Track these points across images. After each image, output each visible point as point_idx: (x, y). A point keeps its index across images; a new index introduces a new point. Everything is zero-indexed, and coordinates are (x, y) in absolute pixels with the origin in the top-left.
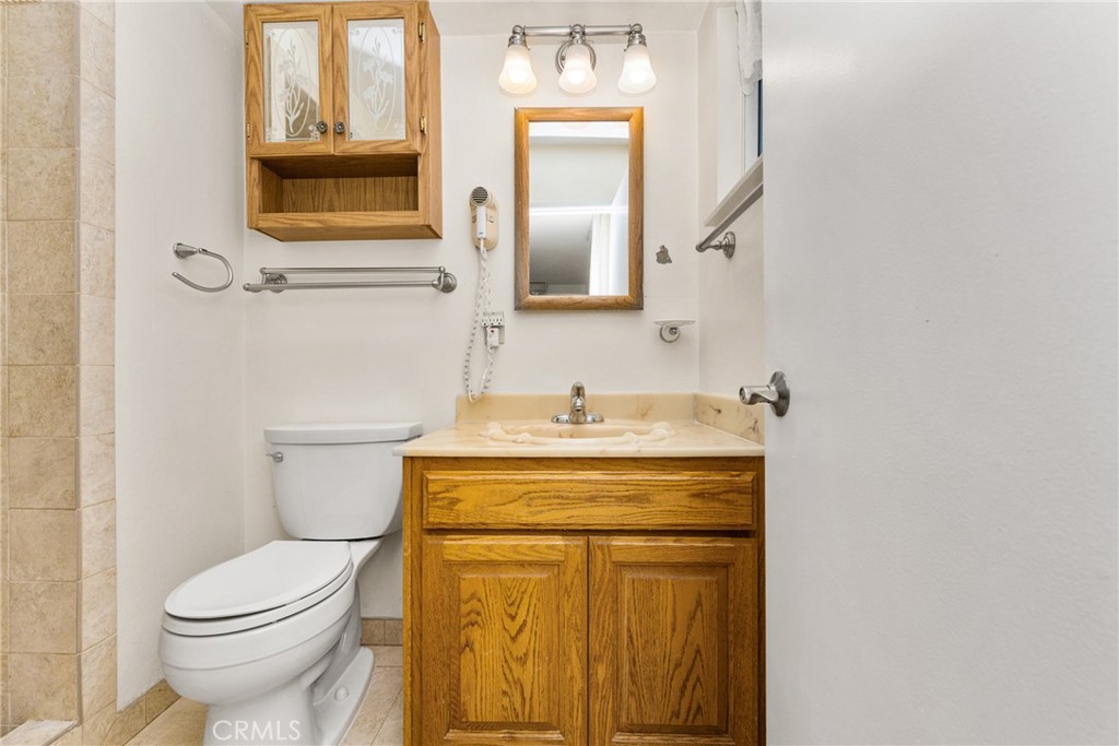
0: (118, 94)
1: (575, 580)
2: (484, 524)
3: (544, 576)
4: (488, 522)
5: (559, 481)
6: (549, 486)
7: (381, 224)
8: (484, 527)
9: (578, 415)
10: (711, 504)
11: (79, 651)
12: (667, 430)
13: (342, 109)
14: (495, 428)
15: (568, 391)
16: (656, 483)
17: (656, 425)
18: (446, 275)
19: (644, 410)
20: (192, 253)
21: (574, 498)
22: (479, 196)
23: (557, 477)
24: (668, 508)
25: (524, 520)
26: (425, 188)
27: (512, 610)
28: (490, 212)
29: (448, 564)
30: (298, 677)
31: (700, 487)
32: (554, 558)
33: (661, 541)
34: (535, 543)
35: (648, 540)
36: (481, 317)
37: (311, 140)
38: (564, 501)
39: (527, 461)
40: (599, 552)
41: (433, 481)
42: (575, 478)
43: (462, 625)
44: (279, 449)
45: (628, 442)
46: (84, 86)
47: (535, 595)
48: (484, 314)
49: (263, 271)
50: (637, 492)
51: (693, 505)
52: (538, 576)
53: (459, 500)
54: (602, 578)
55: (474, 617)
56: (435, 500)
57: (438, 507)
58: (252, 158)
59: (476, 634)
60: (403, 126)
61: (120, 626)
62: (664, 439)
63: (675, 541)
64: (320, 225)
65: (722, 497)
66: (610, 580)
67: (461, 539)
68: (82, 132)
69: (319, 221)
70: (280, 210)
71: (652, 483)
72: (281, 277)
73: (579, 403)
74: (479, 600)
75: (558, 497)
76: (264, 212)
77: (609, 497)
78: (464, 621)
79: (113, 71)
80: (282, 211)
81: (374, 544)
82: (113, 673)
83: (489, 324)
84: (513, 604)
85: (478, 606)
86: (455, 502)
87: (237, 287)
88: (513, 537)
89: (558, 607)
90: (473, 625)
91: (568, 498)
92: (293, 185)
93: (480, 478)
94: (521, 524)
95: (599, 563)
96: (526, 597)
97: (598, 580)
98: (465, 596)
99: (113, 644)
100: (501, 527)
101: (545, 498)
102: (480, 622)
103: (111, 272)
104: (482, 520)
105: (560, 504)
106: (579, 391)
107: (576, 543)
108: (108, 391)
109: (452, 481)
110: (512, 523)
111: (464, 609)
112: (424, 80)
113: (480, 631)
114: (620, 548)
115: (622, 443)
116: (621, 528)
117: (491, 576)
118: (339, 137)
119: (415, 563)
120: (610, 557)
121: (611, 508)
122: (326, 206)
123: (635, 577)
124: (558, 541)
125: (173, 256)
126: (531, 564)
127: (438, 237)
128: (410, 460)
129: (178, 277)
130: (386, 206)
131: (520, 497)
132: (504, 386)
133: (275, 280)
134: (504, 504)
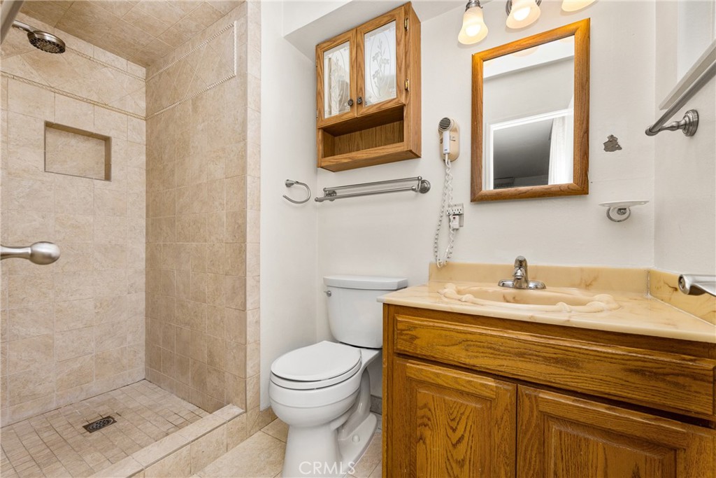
0: (263, 110)
1: (505, 417)
2: (434, 357)
3: (479, 406)
4: (436, 356)
5: (491, 336)
6: (483, 338)
7: (382, 154)
8: (433, 359)
9: (520, 283)
10: (652, 383)
11: (246, 378)
12: (608, 303)
13: (361, 89)
14: (450, 289)
15: (512, 262)
16: (587, 352)
17: (597, 297)
18: (423, 182)
19: (590, 281)
20: (293, 184)
21: (504, 351)
22: (445, 124)
23: (489, 332)
24: (601, 377)
25: (463, 360)
26: (408, 126)
27: (454, 424)
28: (453, 134)
29: (410, 379)
30: (330, 422)
31: (640, 363)
32: (488, 395)
33: (592, 405)
34: (472, 379)
35: (578, 401)
36: (446, 208)
37: (346, 111)
38: (496, 352)
39: (467, 317)
40: (526, 400)
41: (401, 322)
42: (506, 335)
43: (418, 424)
44: (330, 289)
45: (560, 311)
46: (249, 111)
47: (471, 418)
48: (449, 206)
49: (325, 190)
50: (565, 357)
51: (629, 379)
52: (474, 405)
53: (416, 338)
54: (529, 422)
55: (425, 420)
56: (402, 334)
57: (403, 340)
58: (319, 129)
59: (428, 433)
60: (395, 89)
61: (262, 369)
62: (602, 311)
63: (607, 409)
64: (350, 160)
65: (668, 378)
66: (537, 426)
67: (418, 365)
68: (248, 132)
69: (350, 158)
70: (333, 154)
71: (581, 351)
72: (334, 192)
73: (519, 273)
74: (430, 410)
75: (490, 348)
76: (324, 157)
77: (536, 356)
78: (419, 421)
79: (260, 100)
80: (334, 155)
81: (376, 352)
82: (258, 392)
83: (452, 213)
84: (453, 420)
85: (429, 414)
86: (414, 338)
87: (312, 199)
88: (454, 371)
89: (490, 433)
90: (425, 426)
91: (499, 350)
92: (340, 139)
93: (431, 324)
94: (461, 363)
95: (527, 409)
96: (464, 418)
97: (525, 423)
98: (420, 404)
99: (259, 378)
100: (446, 362)
101: (480, 347)
102: (430, 425)
103: (259, 197)
104: (432, 354)
105: (492, 354)
106: (521, 263)
107: (506, 387)
108: (258, 257)
109: (413, 323)
110: (454, 361)
111: (420, 413)
112: (408, 55)
113: (430, 432)
114: (547, 401)
115: (553, 311)
116: (549, 384)
117: (438, 395)
118: (359, 106)
119: (390, 373)
120: (537, 406)
121: (538, 366)
122: (355, 148)
123: (562, 429)
124: (491, 382)
125: (285, 186)
126: (468, 394)
127: (418, 157)
128: (388, 307)
129: (285, 197)
130: (388, 142)
131: (460, 343)
132: (463, 257)
133: (331, 194)
134: (448, 346)
